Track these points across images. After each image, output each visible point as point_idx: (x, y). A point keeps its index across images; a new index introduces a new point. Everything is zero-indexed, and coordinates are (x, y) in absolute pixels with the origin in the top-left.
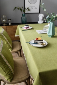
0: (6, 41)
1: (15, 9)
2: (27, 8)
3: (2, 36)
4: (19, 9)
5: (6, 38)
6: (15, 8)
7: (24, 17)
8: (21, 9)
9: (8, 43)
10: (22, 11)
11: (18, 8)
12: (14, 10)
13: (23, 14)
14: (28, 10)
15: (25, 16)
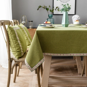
0: (26, 36)
1: (40, 9)
2: (57, 8)
3: (22, 30)
4: (44, 9)
5: (26, 33)
6: (40, 7)
7: (51, 18)
8: (47, 8)
9: (28, 39)
10: (49, 11)
11: (43, 7)
12: (38, 10)
13: (49, 15)
14: (57, 9)
15: (53, 17)
